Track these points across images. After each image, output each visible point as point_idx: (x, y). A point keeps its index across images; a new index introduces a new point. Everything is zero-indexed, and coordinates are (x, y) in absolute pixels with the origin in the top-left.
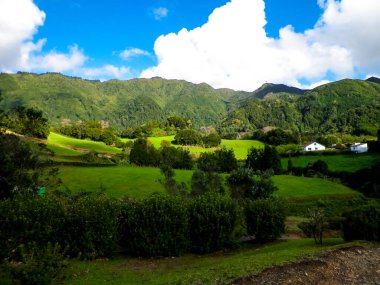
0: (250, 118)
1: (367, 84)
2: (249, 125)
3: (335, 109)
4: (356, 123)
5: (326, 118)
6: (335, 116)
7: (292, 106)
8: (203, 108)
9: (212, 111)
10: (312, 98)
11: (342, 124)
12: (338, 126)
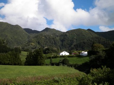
0: (39, 43)
1: (87, 31)
2: (38, 46)
3: (75, 40)
4: (83, 47)
5: (71, 44)
6: (75, 44)
7: (58, 38)
8: (16, 37)
9: (20, 38)
10: (66, 35)
11: (78, 47)
12: (76, 48)
